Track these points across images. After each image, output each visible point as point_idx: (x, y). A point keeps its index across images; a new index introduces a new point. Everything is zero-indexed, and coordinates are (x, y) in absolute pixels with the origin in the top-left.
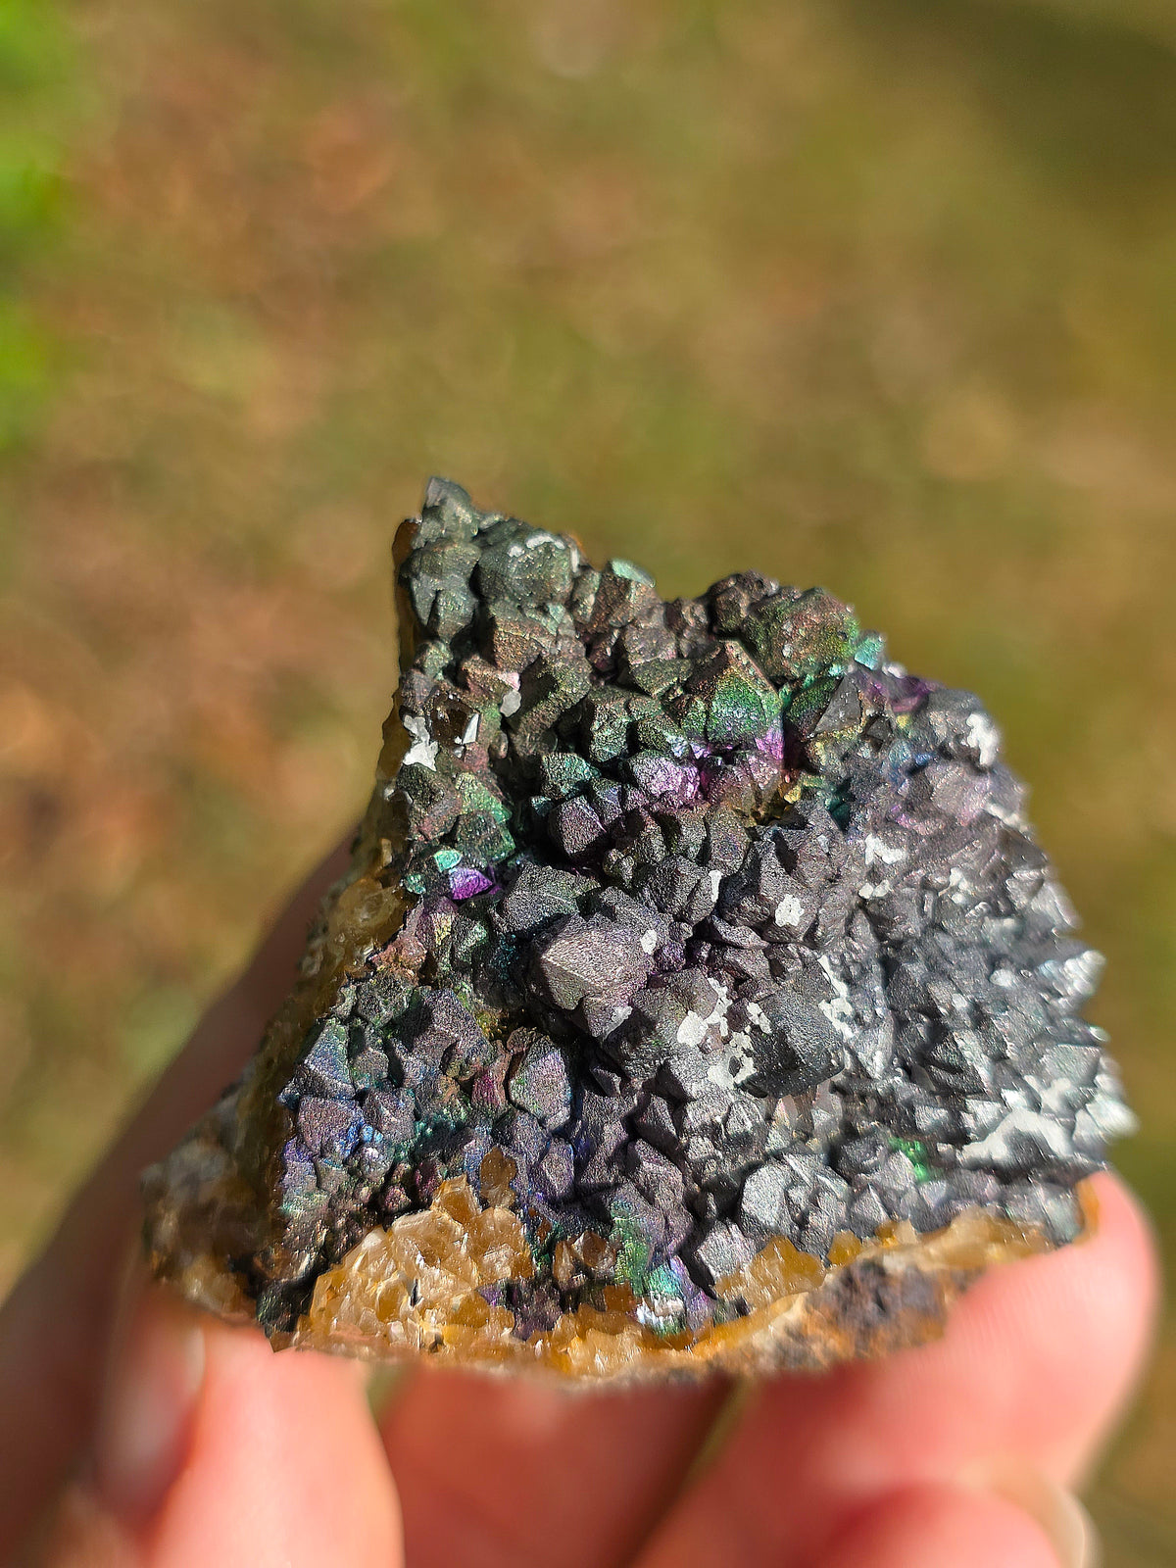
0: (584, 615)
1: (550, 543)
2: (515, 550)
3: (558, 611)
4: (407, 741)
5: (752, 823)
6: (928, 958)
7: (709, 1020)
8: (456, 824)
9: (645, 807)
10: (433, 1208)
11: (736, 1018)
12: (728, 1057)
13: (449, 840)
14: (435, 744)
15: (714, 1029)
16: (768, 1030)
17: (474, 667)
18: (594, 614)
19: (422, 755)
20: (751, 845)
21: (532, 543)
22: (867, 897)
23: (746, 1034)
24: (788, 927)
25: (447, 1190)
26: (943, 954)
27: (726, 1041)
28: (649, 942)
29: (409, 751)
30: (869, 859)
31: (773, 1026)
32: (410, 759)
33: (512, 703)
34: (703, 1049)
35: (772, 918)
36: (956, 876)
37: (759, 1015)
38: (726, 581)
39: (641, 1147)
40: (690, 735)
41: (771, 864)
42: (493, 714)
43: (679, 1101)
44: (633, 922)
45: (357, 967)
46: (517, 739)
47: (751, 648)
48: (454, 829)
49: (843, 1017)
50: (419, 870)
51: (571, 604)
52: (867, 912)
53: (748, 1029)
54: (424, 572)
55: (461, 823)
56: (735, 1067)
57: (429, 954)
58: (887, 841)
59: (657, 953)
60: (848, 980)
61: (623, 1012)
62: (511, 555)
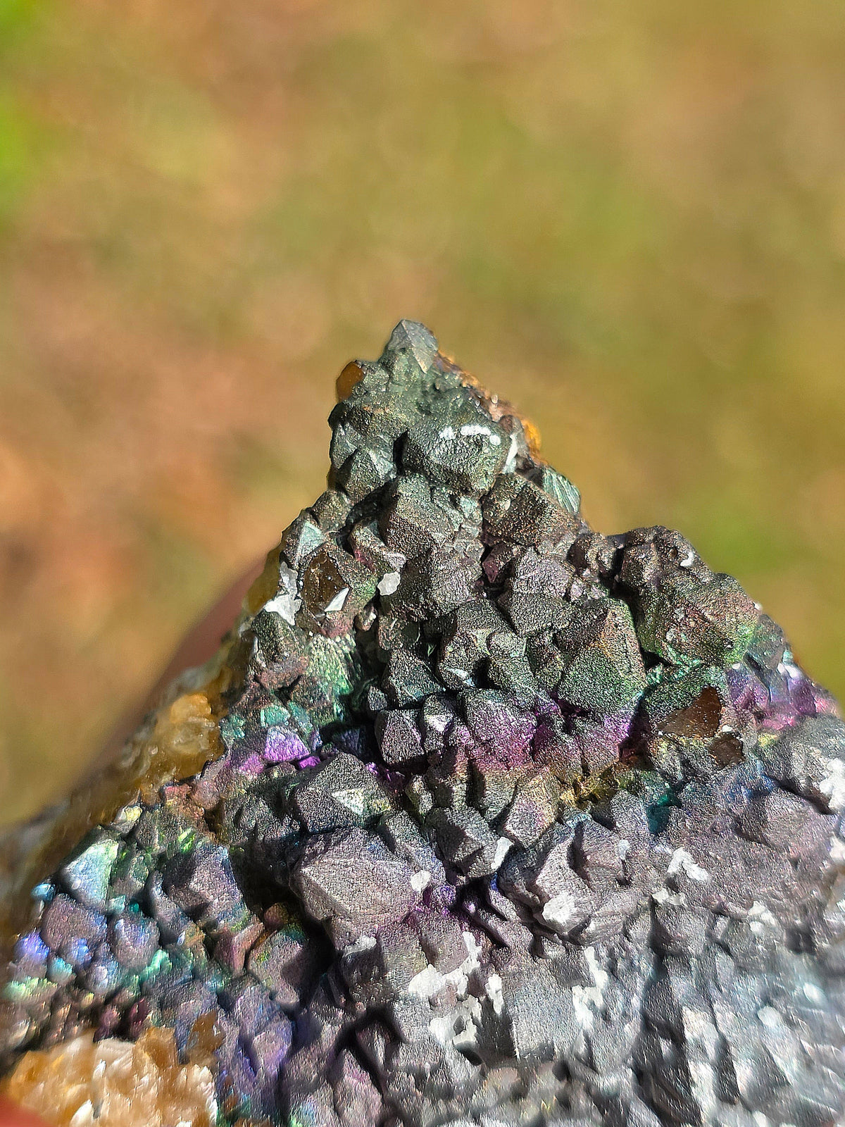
0: (495, 517)
1: (482, 436)
2: (448, 433)
3: (469, 505)
4: (274, 590)
5: (568, 796)
6: (701, 975)
7: (449, 977)
8: (296, 682)
9: (467, 749)
10: (138, 1044)
11: (476, 986)
12: (457, 1015)
13: (284, 694)
14: (299, 602)
15: (450, 987)
16: (498, 1010)
17: (364, 536)
18: (504, 519)
19: (283, 607)
20: (552, 825)
21: (467, 430)
22: (660, 901)
23: (479, 1001)
24: (553, 923)
25: (153, 1036)
26: (716, 976)
27: (460, 1000)
28: (419, 882)
29: (273, 600)
30: (673, 869)
31: (504, 1010)
32: (270, 607)
33: (390, 585)
34: (432, 1003)
35: (541, 909)
36: (758, 909)
37: (497, 992)
38: (645, 531)
39: (348, 1058)
40: (541, 685)
41: (559, 856)
42: (367, 588)
43: (395, 1039)
44: (408, 859)
45: (150, 791)
46: (383, 620)
47: (637, 615)
48: (292, 687)
49: (592, 1005)
50: (245, 714)
51: (486, 501)
52: (653, 915)
53: (483, 998)
54: (351, 424)
55: (300, 683)
56: (459, 1028)
57: (220, 802)
58: (697, 858)
59: (427, 892)
60: (612, 970)
61: (367, 942)
62: (441, 436)
